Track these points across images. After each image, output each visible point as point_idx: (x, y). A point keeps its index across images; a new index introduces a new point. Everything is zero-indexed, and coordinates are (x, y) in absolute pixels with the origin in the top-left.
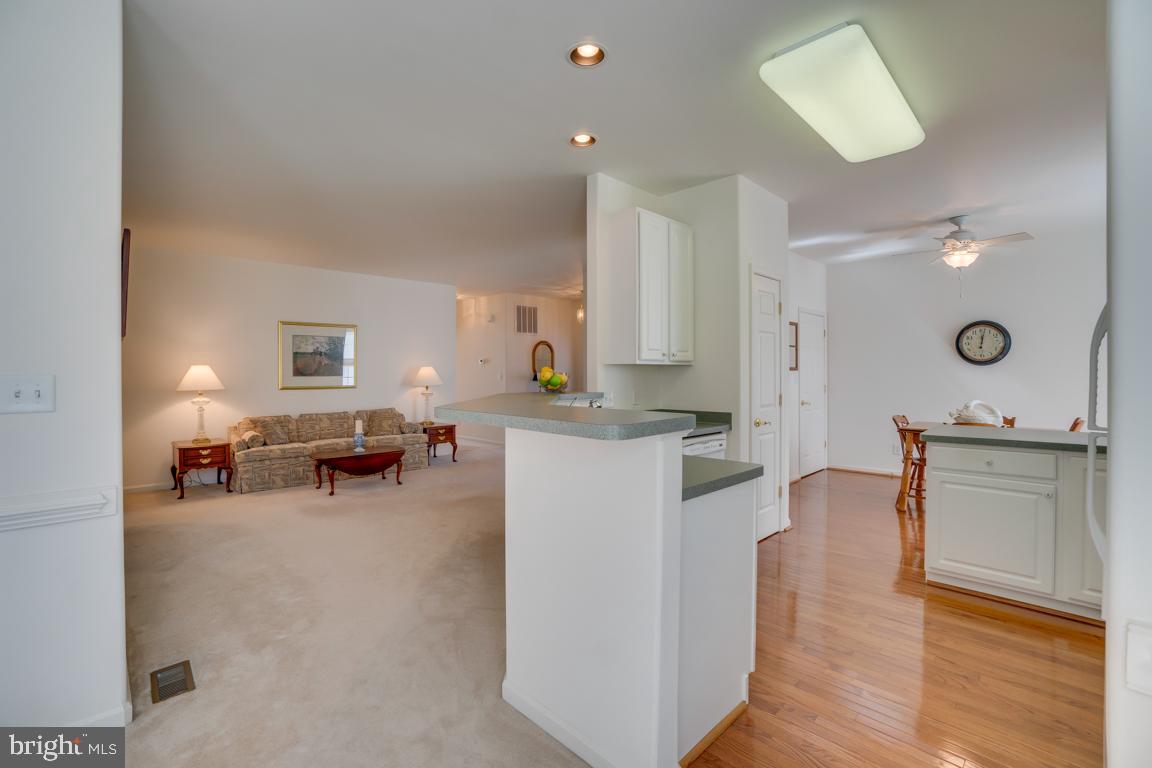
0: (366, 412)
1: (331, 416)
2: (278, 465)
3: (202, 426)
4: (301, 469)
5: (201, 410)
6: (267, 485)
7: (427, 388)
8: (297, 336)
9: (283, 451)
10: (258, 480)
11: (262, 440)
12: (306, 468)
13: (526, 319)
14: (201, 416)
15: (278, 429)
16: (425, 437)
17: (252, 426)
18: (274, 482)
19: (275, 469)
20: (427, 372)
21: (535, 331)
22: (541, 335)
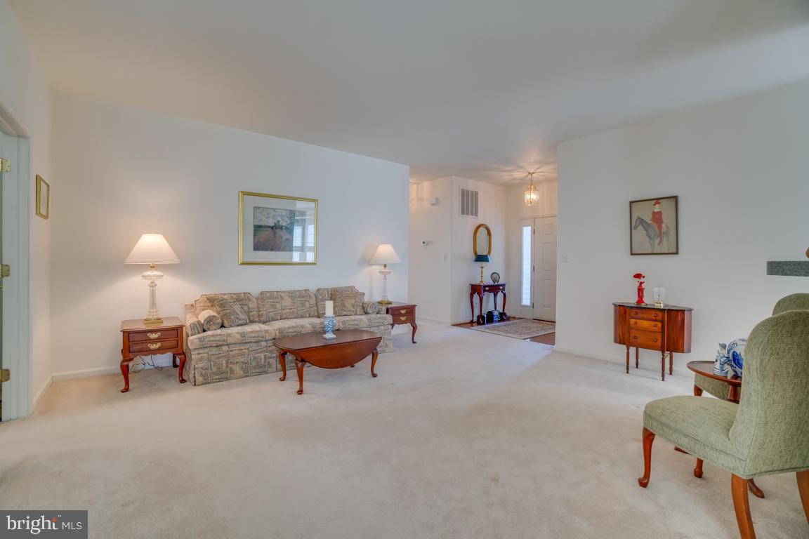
0: (327, 290)
1: (292, 294)
2: (237, 352)
3: (153, 304)
4: (262, 355)
5: (153, 285)
6: (224, 375)
7: (385, 266)
8: (259, 208)
9: (243, 335)
10: (214, 369)
11: (220, 321)
12: (268, 354)
13: (469, 203)
14: (153, 293)
15: (237, 308)
16: (389, 318)
17: (209, 304)
18: (232, 371)
19: (233, 356)
20: (386, 250)
21: (476, 214)
22: (481, 219)
